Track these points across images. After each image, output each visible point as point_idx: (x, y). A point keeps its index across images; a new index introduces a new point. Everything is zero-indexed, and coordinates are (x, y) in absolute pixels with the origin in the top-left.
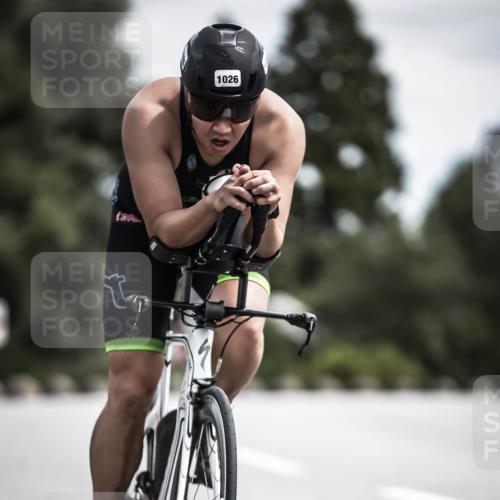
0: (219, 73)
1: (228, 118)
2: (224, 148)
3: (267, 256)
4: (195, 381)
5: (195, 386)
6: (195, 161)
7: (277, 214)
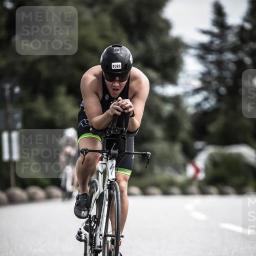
0: (113, 64)
1: (117, 81)
2: (118, 92)
3: (132, 131)
4: (109, 180)
5: (109, 182)
6: (108, 96)
7: (133, 115)
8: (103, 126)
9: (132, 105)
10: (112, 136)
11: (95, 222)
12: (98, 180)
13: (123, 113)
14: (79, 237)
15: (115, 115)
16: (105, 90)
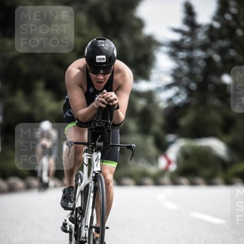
0: (98, 57)
1: (102, 73)
2: (102, 84)
3: (117, 124)
4: (94, 172)
5: (94, 174)
6: (92, 89)
7: (118, 108)
8: (88, 119)
9: (117, 98)
10: (97, 128)
11: (80, 214)
12: (83, 172)
13: (108, 106)
14: (64, 228)
15: (100, 107)
16: (90, 83)
